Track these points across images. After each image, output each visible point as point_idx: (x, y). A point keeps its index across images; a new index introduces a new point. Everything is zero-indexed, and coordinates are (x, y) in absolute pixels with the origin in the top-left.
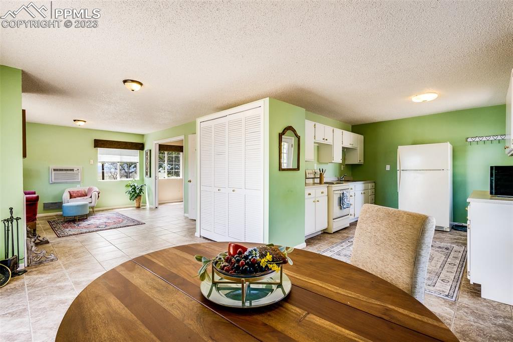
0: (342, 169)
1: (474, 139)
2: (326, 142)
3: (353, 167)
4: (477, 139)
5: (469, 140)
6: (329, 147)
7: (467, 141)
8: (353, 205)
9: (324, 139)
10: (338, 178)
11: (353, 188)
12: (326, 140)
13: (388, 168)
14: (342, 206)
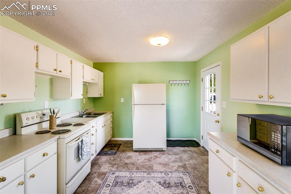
0: (84, 102)
1: (173, 82)
2: (59, 74)
3: (94, 100)
4: (174, 82)
5: (171, 82)
6: (67, 81)
7: (169, 83)
8: (95, 144)
9: (55, 70)
10: (80, 112)
11: (95, 125)
12: (60, 71)
13: (122, 100)
14: (80, 156)
